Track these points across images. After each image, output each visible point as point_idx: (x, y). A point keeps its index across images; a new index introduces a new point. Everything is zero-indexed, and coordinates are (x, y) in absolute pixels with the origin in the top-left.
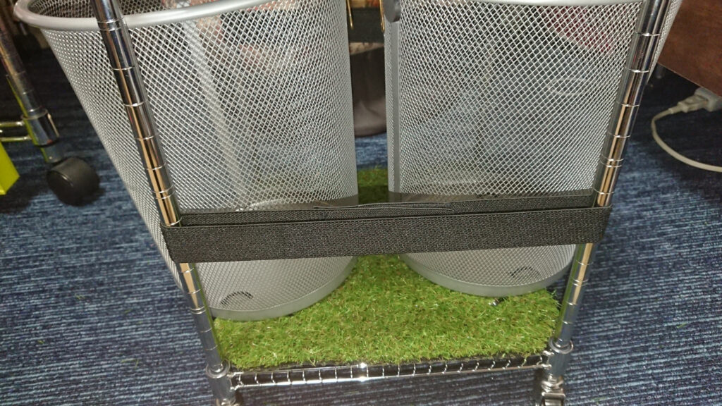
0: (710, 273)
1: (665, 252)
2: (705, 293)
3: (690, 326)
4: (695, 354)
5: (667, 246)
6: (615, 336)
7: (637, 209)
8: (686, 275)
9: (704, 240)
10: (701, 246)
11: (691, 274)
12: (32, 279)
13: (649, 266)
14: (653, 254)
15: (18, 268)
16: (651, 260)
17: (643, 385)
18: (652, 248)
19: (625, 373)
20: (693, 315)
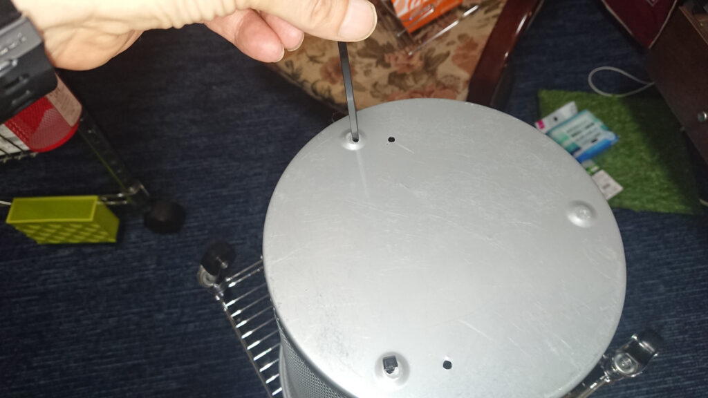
0: (686, 315)
1: (659, 294)
2: (681, 333)
3: (665, 362)
4: (666, 384)
5: (662, 288)
8: (671, 317)
9: (688, 283)
10: (683, 289)
11: (675, 316)
13: (648, 308)
16: (649, 302)
20: (668, 353)
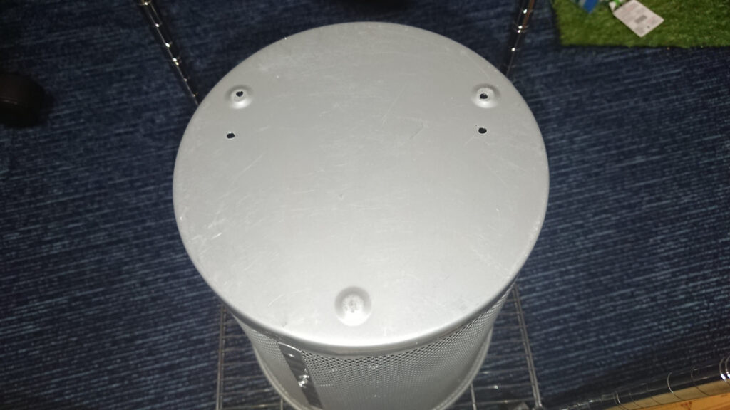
6: (676, 255)
7: (702, 95)
12: (102, 227)
14: (714, 156)
15: (79, 214)
17: (696, 305)
18: (713, 148)
19: (682, 294)
